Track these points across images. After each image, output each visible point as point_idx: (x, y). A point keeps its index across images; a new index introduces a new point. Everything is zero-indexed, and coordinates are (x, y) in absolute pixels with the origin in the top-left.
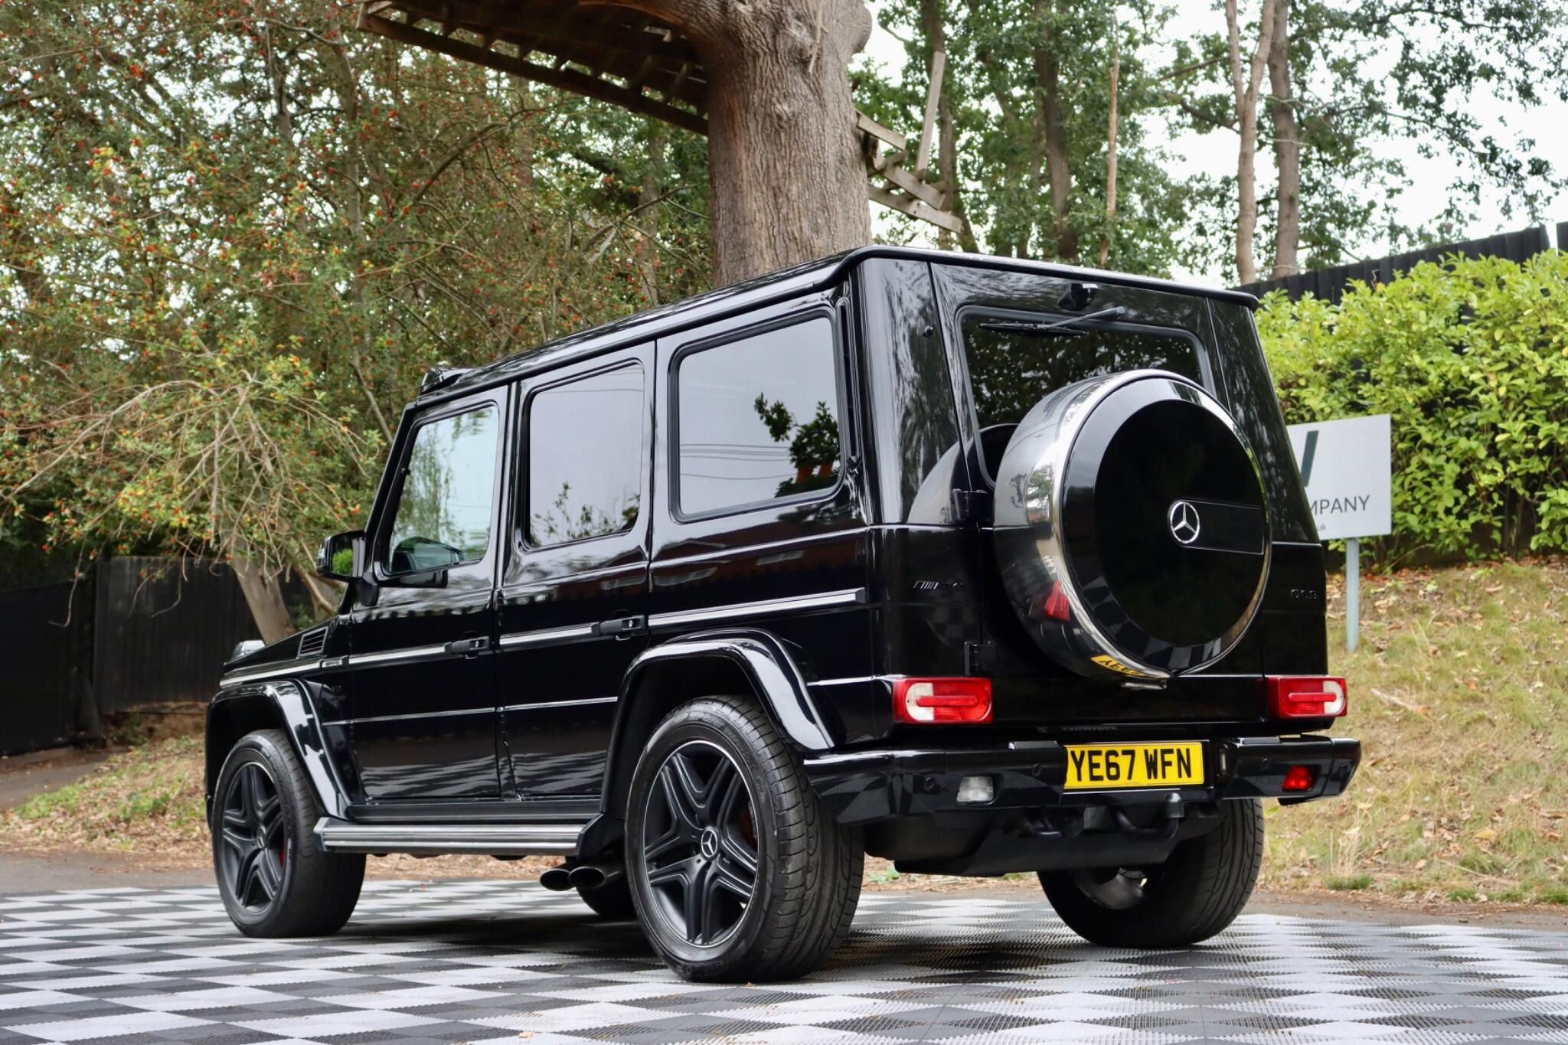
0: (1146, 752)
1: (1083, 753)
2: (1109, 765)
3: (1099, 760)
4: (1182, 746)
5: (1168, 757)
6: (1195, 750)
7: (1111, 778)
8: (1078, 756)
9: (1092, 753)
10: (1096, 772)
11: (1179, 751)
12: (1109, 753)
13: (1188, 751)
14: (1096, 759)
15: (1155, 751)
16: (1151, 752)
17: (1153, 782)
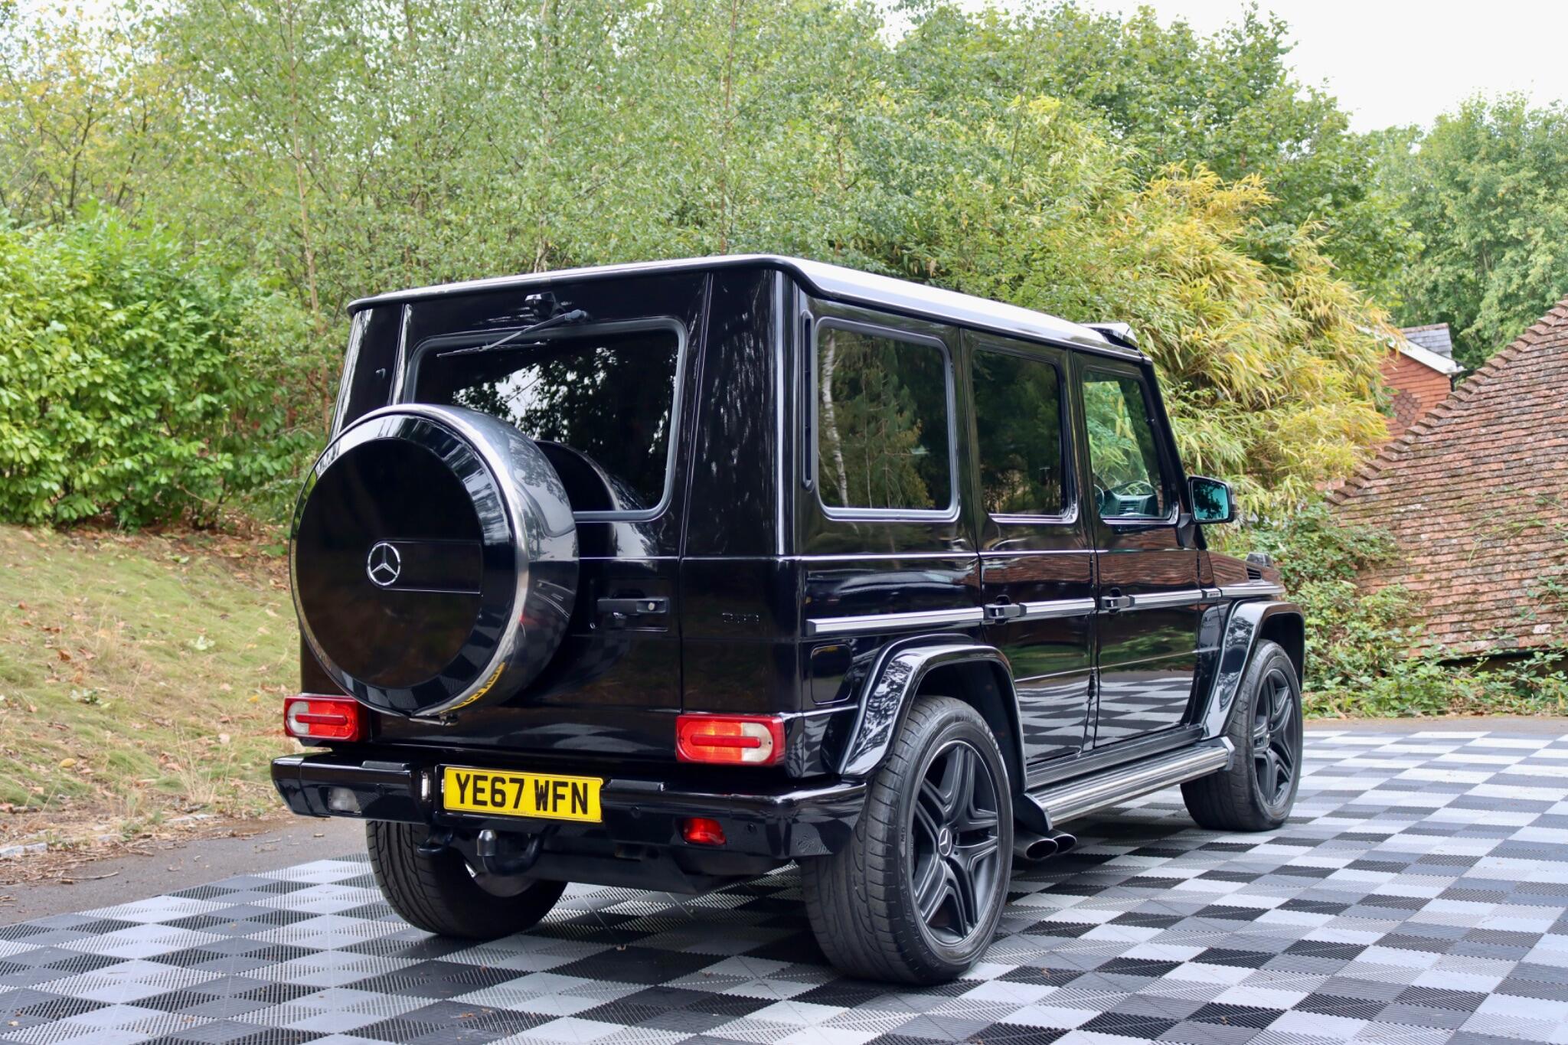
0: (536, 782)
1: (468, 777)
2: (494, 791)
3: (485, 785)
4: (580, 781)
5: (560, 790)
6: (595, 784)
7: (495, 803)
8: (463, 779)
9: (477, 778)
10: (480, 797)
11: (574, 785)
12: (495, 780)
13: (585, 786)
14: (481, 784)
15: (547, 783)
16: (542, 783)
17: (542, 814)
